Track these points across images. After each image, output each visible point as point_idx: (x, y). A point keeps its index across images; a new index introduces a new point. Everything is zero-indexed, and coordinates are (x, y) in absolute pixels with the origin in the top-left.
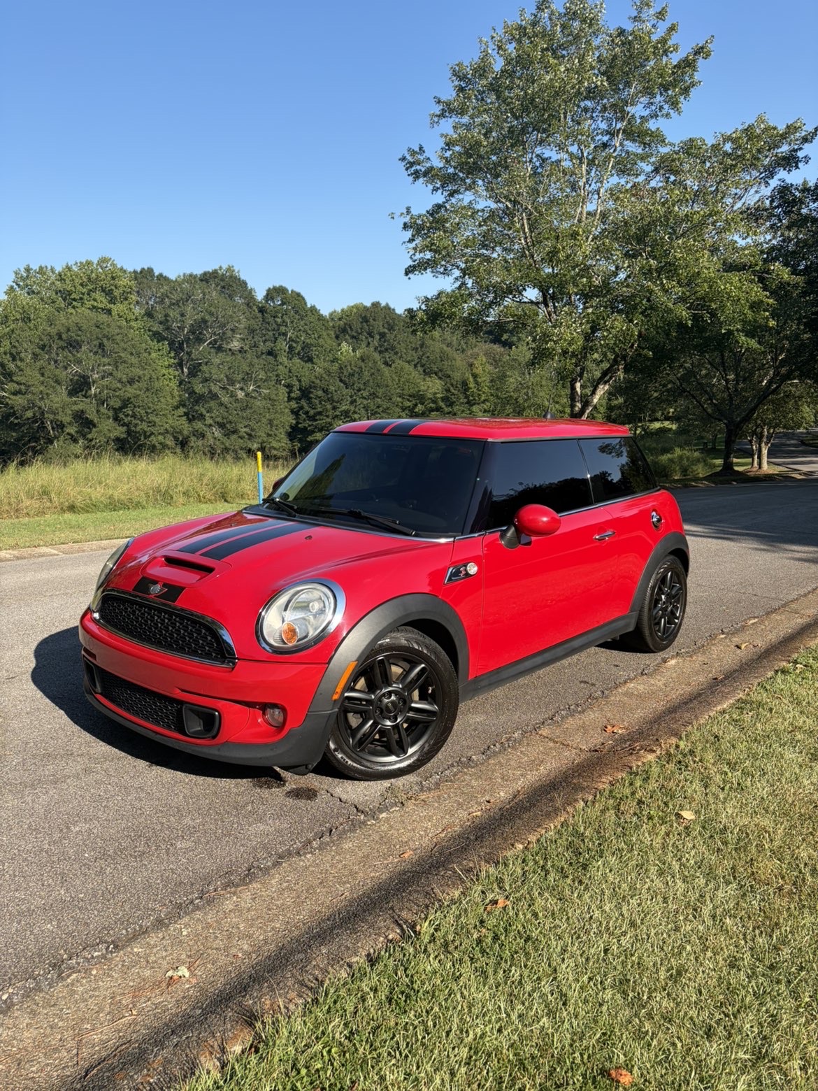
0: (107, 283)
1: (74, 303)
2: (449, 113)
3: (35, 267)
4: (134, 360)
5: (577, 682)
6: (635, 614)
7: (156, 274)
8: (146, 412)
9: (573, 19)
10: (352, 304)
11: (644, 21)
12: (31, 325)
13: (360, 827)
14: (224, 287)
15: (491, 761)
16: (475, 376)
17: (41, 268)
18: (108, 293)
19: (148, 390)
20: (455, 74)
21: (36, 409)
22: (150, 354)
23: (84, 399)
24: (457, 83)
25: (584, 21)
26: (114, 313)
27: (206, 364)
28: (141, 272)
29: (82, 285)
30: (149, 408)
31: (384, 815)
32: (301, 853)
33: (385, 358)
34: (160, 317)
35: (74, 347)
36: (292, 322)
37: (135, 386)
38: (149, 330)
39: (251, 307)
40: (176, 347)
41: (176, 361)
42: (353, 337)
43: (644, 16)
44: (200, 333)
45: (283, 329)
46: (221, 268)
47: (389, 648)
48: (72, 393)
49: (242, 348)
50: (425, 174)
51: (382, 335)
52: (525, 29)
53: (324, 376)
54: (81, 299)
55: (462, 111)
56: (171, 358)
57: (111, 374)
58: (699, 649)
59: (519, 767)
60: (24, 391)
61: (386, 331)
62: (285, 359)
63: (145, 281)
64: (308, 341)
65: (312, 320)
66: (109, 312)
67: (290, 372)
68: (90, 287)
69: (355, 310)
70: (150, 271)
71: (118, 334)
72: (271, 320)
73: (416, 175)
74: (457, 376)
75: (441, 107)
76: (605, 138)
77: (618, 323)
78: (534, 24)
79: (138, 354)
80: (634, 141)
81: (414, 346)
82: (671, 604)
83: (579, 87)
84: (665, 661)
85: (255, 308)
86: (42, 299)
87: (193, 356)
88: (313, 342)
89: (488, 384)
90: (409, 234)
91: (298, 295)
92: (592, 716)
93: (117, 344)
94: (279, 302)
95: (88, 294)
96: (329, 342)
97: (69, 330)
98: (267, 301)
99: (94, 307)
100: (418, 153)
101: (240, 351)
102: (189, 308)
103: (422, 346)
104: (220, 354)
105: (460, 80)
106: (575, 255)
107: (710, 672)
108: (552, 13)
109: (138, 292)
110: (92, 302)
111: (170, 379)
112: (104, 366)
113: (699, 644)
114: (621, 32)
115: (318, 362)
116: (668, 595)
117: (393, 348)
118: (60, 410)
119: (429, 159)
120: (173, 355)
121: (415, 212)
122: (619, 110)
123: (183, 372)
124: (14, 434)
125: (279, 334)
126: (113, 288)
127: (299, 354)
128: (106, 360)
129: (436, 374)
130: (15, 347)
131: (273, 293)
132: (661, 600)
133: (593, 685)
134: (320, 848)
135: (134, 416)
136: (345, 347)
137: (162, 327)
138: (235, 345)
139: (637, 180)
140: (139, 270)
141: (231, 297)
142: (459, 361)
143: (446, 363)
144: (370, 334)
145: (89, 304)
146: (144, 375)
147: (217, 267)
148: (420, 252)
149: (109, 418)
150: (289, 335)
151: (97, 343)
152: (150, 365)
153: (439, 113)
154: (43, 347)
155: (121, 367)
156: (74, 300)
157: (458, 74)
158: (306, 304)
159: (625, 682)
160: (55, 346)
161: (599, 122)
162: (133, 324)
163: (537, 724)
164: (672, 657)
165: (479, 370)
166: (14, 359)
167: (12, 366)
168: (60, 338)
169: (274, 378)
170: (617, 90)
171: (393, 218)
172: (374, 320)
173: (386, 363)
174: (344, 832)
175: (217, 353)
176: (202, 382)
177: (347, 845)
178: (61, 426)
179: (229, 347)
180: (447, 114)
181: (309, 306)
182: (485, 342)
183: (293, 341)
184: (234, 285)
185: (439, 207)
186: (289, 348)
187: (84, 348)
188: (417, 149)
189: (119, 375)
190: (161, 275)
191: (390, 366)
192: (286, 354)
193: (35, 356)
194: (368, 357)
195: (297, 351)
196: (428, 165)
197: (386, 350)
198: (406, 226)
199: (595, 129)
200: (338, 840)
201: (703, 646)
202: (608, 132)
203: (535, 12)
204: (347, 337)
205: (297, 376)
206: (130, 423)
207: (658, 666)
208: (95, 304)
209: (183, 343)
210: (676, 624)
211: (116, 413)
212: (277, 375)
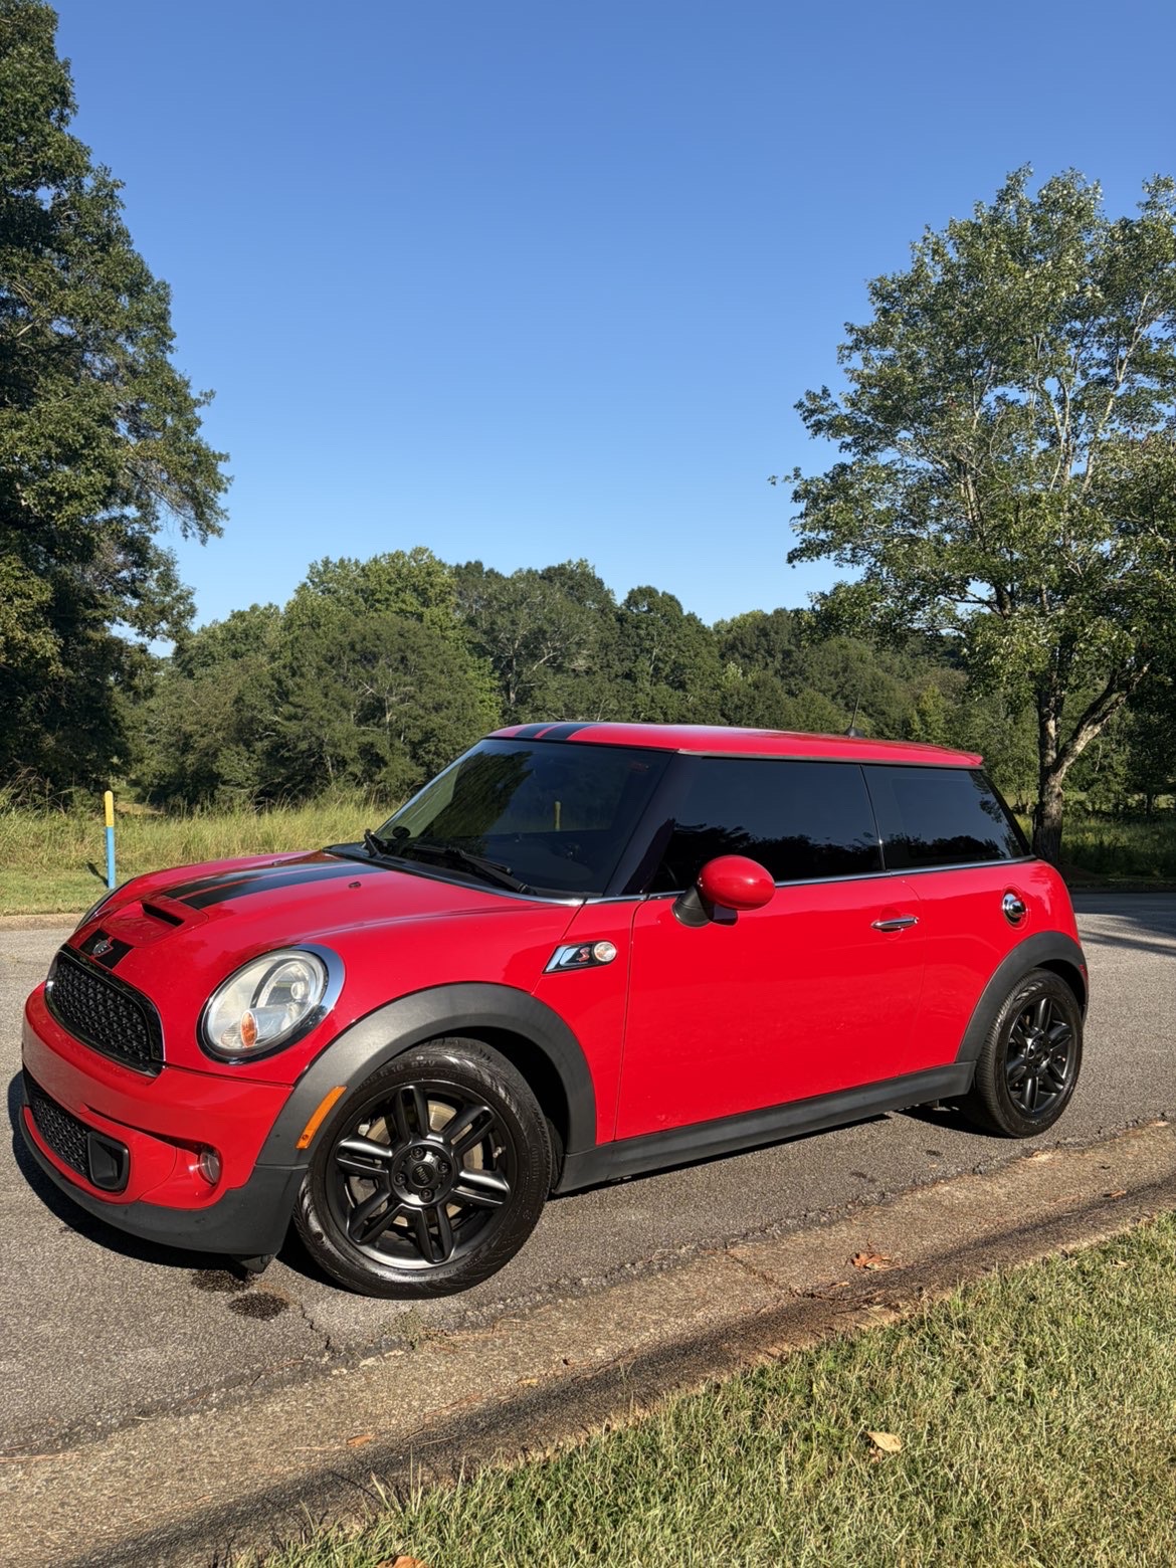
0: (419, 581)
1: (377, 605)
2: (866, 344)
3: (335, 559)
4: (444, 680)
5: (846, 1174)
6: (968, 1066)
7: (486, 569)
8: (454, 749)
9: (1052, 211)
10: (746, 612)
11: (1161, 208)
12: (320, 632)
13: (315, 1378)
14: (572, 588)
15: (616, 1291)
16: (922, 713)
17: (342, 561)
18: (420, 592)
19: (458, 719)
20: (876, 292)
21: (313, 739)
22: (466, 672)
23: (375, 729)
24: (878, 305)
25: (1069, 212)
26: (427, 618)
27: (540, 687)
28: (467, 567)
29: (389, 582)
30: (458, 744)
31: (370, 1361)
32: (183, 1409)
33: (789, 685)
34: (485, 626)
35: (369, 661)
36: (659, 635)
37: (442, 714)
38: (469, 642)
39: (606, 615)
40: (502, 666)
41: (501, 683)
42: (745, 656)
43: (1161, 201)
44: (536, 647)
45: (647, 644)
46: (570, 562)
47: (428, 1071)
48: (362, 720)
49: (590, 668)
50: (831, 425)
51: (787, 654)
52: (980, 228)
53: (700, 708)
54: (387, 600)
55: (883, 340)
56: (494, 679)
57: (413, 697)
58: (1103, 1139)
59: (661, 1307)
60: (300, 715)
61: (793, 648)
62: (647, 684)
63: (471, 578)
64: (681, 660)
65: (687, 632)
66: (420, 617)
67: (653, 701)
68: (399, 585)
69: (750, 619)
70: (479, 565)
71: (426, 646)
72: (632, 632)
73: (818, 427)
74: (895, 713)
75: (855, 337)
76: (1104, 372)
77: (1105, 630)
78: (994, 221)
79: (450, 673)
80: (1148, 374)
81: (832, 669)
82: (1047, 1055)
83: (1054, 299)
84: (1029, 1153)
85: (611, 616)
86: (338, 600)
87: (523, 677)
88: (687, 661)
89: (942, 726)
90: (802, 506)
91: (672, 598)
92: (846, 1235)
93: (424, 658)
94: (646, 608)
95: (397, 594)
96: (710, 661)
97: (364, 639)
98: (628, 607)
99: (402, 610)
100: (821, 398)
101: (587, 673)
102: (523, 614)
103: (845, 670)
104: (559, 676)
105: (883, 300)
106: (1036, 530)
107: (1108, 1183)
108: (1021, 205)
109: (460, 593)
110: (400, 605)
111: (491, 707)
112: (405, 686)
113: (1106, 1132)
114: (1126, 224)
115: (693, 689)
116: (1039, 1039)
117: (801, 672)
118: (343, 742)
119: (836, 405)
120: (497, 675)
121: (806, 475)
122: (1125, 331)
123: (509, 698)
124: (282, 771)
125: (642, 651)
126: (428, 586)
127: (667, 677)
128: (408, 679)
129: (864, 709)
130: (297, 659)
131: (638, 596)
132: (1026, 1046)
133: (872, 1181)
134: (221, 1406)
135: (437, 754)
136: (732, 668)
137: (485, 637)
138: (581, 663)
139: (1154, 429)
140: (463, 564)
141: (580, 600)
142: (900, 691)
143: (880, 694)
144: (770, 653)
145: (395, 607)
146: (455, 700)
147: (565, 561)
148: (811, 530)
149: (405, 754)
150: (656, 651)
151: (398, 656)
152: (464, 687)
153: (851, 344)
154: (329, 661)
155: (426, 689)
156: (378, 601)
157: (879, 292)
158: (681, 610)
159: (935, 1182)
160: (345, 660)
161: (1094, 350)
162: (450, 633)
163: (733, 1236)
164: (1046, 1149)
165: (929, 706)
166: (294, 675)
167: (290, 683)
168: (353, 648)
169: (630, 709)
170: (1119, 303)
171: (774, 483)
172: (777, 633)
173: (790, 693)
174: (282, 1383)
175: (555, 674)
176: (532, 712)
177: (273, 1407)
178: (341, 763)
179: (572, 667)
180: (863, 346)
181: (685, 613)
182: (943, 666)
183: (659, 660)
184: (586, 585)
185: (843, 468)
186: (654, 669)
187: (382, 662)
188: (819, 392)
189: (423, 699)
190: (491, 571)
191: (796, 696)
192: (649, 678)
193: (320, 671)
194: (765, 683)
195: (664, 674)
196: (835, 413)
197: (792, 674)
198: (797, 496)
199: (1086, 360)
200: (262, 1395)
201: (1115, 1136)
202: (1106, 363)
203: (994, 204)
204: (737, 655)
205: (661, 708)
206: (431, 762)
207: (1012, 1161)
208: (404, 607)
209: (511, 661)
210: (1059, 1091)
211: (414, 748)
212: (635, 706)
